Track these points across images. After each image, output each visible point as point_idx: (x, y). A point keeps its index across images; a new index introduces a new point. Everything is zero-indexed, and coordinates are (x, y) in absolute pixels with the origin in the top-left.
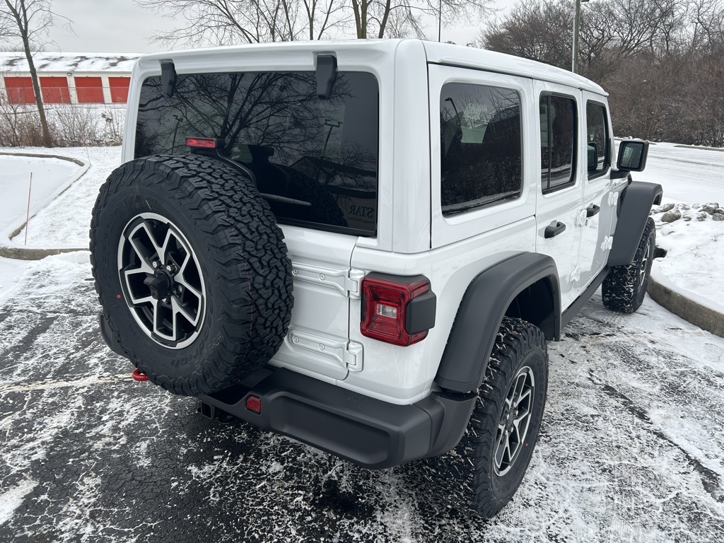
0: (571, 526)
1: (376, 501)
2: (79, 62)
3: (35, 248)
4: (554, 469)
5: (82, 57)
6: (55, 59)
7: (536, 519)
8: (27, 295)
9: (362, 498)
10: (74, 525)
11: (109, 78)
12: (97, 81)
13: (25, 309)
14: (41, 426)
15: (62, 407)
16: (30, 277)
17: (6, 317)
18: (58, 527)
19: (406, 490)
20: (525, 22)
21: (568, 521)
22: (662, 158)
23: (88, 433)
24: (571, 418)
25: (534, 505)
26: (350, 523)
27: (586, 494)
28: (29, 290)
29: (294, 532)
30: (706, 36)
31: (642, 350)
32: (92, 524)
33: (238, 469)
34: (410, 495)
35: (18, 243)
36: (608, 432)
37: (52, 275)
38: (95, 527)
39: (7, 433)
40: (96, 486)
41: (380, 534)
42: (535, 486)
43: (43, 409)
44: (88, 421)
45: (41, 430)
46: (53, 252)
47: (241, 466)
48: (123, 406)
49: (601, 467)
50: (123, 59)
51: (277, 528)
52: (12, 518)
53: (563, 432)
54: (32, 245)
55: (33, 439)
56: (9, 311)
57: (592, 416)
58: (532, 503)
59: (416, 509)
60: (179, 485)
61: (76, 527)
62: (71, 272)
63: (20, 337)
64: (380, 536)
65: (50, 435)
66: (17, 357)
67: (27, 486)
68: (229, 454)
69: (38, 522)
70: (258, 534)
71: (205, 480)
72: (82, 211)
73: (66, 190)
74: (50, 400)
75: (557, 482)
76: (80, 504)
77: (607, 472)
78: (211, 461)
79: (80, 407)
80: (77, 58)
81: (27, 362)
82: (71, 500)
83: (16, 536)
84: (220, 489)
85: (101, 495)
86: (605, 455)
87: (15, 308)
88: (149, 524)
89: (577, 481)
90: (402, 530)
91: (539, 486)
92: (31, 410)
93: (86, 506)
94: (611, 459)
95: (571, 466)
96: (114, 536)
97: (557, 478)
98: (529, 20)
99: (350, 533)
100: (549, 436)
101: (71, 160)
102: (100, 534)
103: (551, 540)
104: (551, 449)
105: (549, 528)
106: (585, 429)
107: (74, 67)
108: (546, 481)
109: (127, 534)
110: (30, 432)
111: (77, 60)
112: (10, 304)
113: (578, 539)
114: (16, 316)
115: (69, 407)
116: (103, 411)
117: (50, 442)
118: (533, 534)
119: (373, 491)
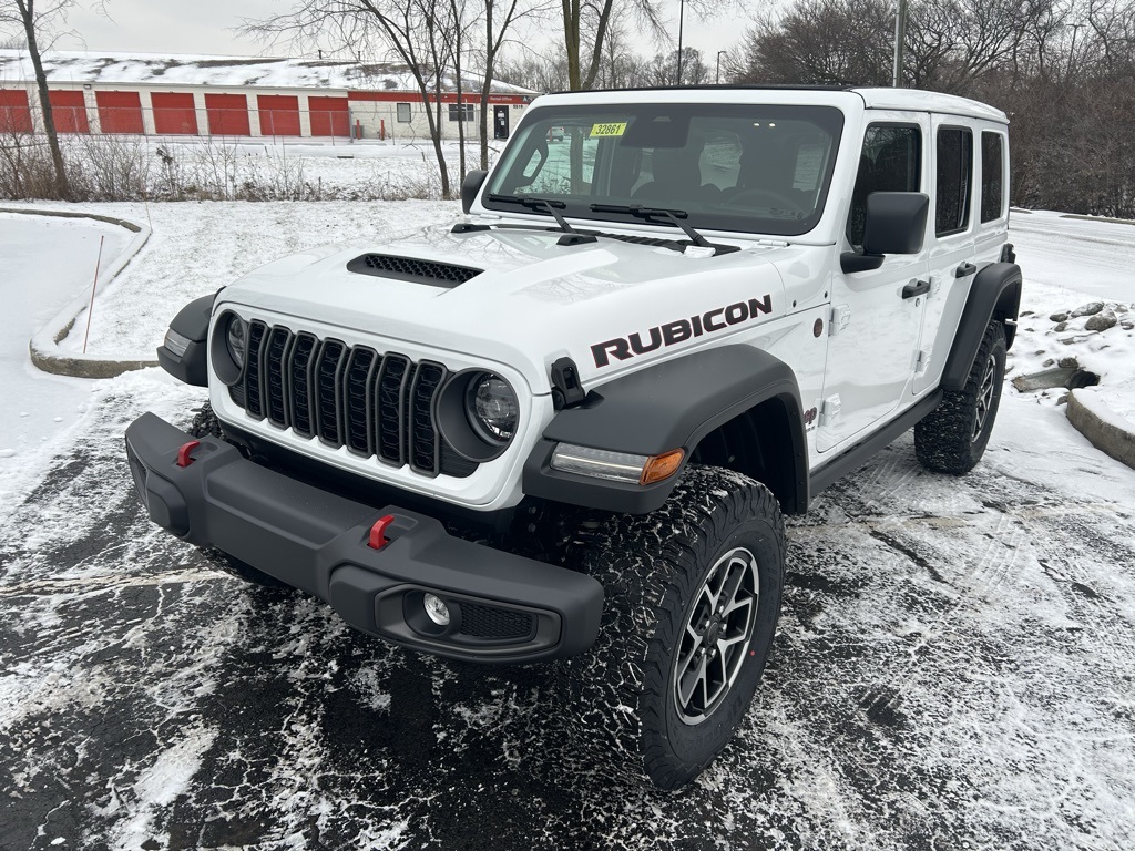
0: (1096, 802)
1: (775, 764)
2: (103, 66)
3: (103, 359)
4: (1038, 714)
5: (107, 60)
6: (64, 62)
7: (1038, 792)
8: (106, 434)
9: (751, 759)
10: (298, 801)
11: (152, 94)
12: (133, 99)
13: (110, 455)
14: (196, 642)
15: (220, 610)
16: (102, 405)
17: (84, 468)
18: (273, 805)
19: (815, 746)
20: (817, 19)
21: (1089, 795)
22: (1048, 234)
23: (276, 653)
24: (1038, 633)
25: (1027, 770)
26: (744, 799)
27: (1102, 751)
28: (107, 426)
29: (659, 814)
30: (1103, 46)
31: (1112, 527)
32: (327, 798)
33: (535, 711)
34: (826, 754)
35: (71, 350)
36: (1104, 656)
37: (136, 403)
38: (334, 804)
39: (143, 653)
40: (316, 738)
41: (798, 815)
42: (1018, 739)
43: (190, 616)
44: (268, 633)
45: (197, 647)
46: (132, 366)
47: (540, 707)
48: (317, 610)
49: (1112, 710)
50: (173, 64)
51: (629, 806)
52: (192, 791)
53: (1033, 655)
54: (94, 355)
55: (188, 663)
56: (85, 458)
57: (1071, 630)
58: (1021, 766)
59: (841, 776)
60: (448, 737)
61: (304, 804)
62: (165, 398)
63: (116, 500)
64: (799, 820)
65: (215, 656)
66: (122, 532)
67: (202, 738)
68: (515, 688)
69: (236, 797)
70: (603, 815)
71: (488, 728)
72: (161, 301)
73: (123, 268)
74: (197, 600)
75: (1050, 735)
76: (298, 766)
77: (1124, 718)
78: (490, 700)
79: (248, 612)
80: (99, 60)
81: (140, 540)
82: (281, 760)
83: (207, 820)
84: (518, 743)
85: (328, 753)
86: (1111, 691)
87: (93, 453)
88: (421, 799)
89: (1082, 731)
90: (832, 810)
91: (1025, 740)
92: (171, 617)
93: (309, 770)
94: (1123, 697)
95: (1063, 709)
96: (369, 818)
97: (1048, 727)
98: (822, 16)
99: (750, 815)
100: (1013, 661)
101: (116, 222)
102: (346, 814)
103: (1072, 824)
104: (1024, 682)
105: (1062, 806)
106: (1065, 650)
107: (94, 75)
108: (1033, 733)
109: (390, 815)
110: (179, 650)
111: (99, 64)
112: (81, 447)
113: (1113, 821)
114: (98, 467)
115: (230, 610)
116: (289, 619)
117: (217, 668)
118: (1042, 816)
119: (764, 748)
